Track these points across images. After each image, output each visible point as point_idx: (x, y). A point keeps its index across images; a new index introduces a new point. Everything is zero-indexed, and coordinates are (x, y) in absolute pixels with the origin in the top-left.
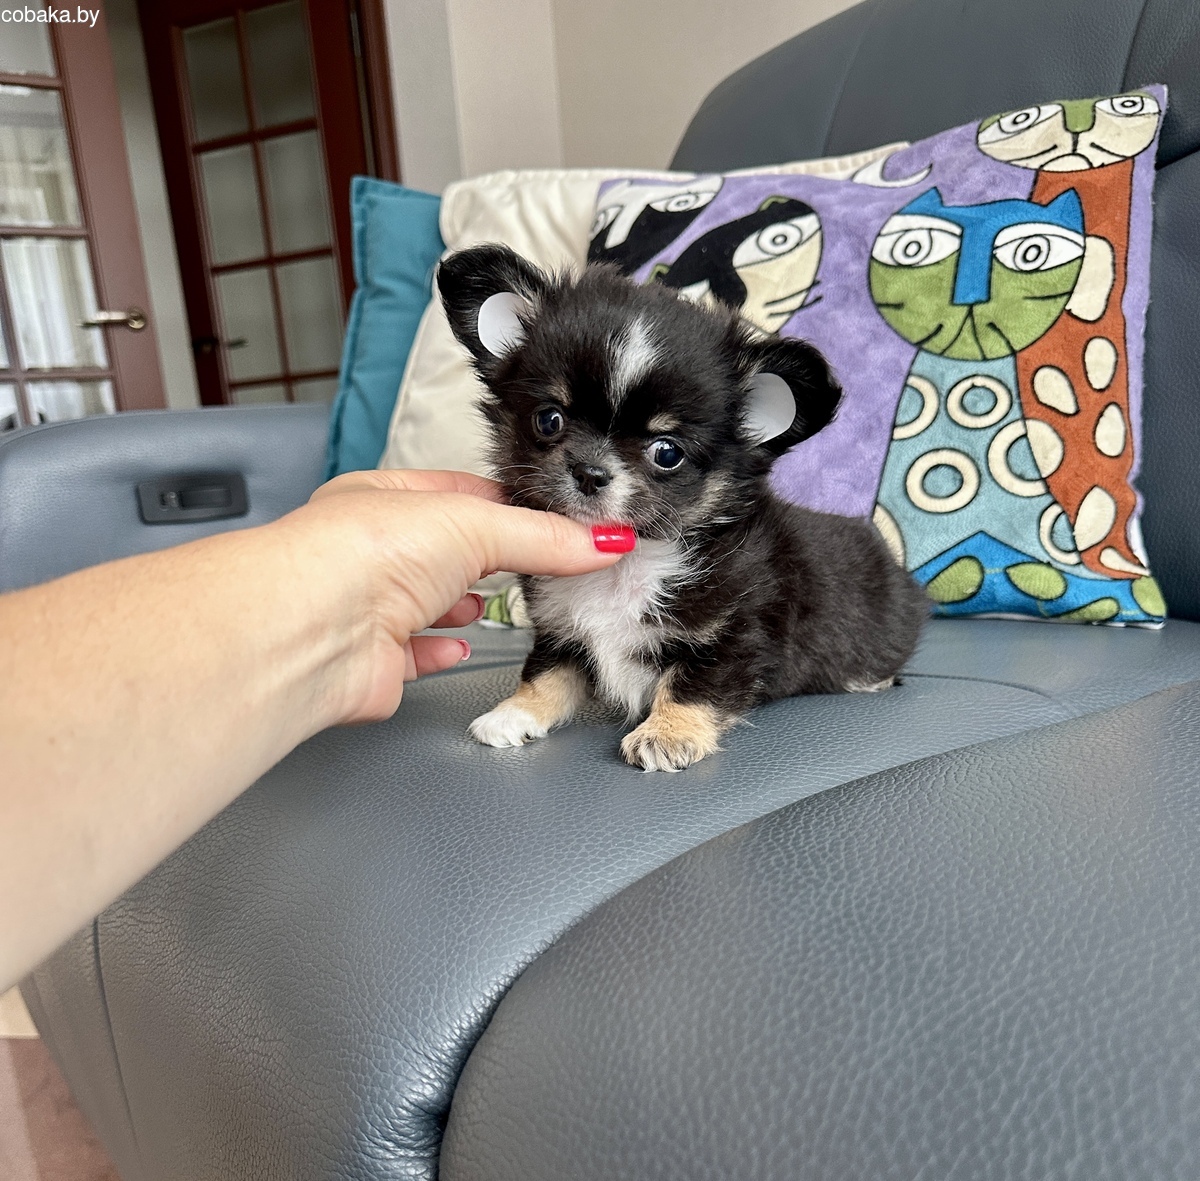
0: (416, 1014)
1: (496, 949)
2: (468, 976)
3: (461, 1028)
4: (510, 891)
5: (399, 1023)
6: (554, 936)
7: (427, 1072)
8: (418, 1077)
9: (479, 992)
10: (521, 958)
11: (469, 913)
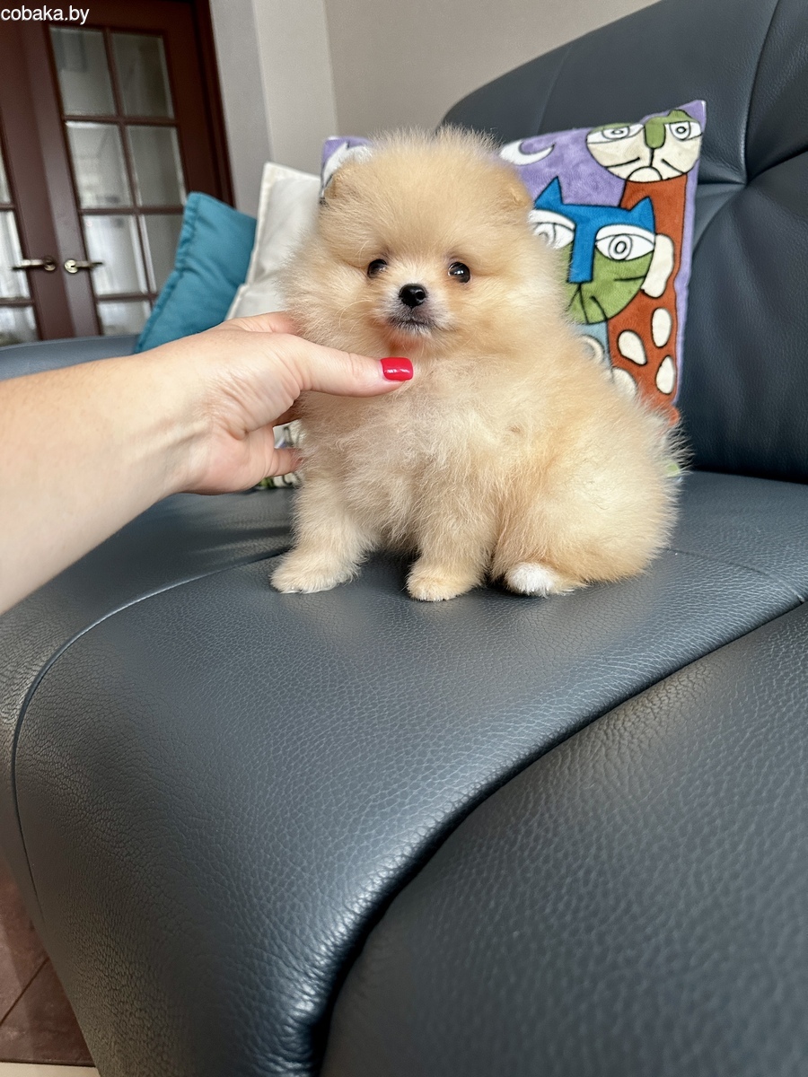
0: (293, 932)
1: (362, 865)
2: (338, 895)
3: (335, 945)
4: (367, 803)
5: (279, 941)
6: (413, 848)
7: (307, 989)
8: (300, 994)
9: (349, 910)
10: (384, 874)
11: (334, 826)
